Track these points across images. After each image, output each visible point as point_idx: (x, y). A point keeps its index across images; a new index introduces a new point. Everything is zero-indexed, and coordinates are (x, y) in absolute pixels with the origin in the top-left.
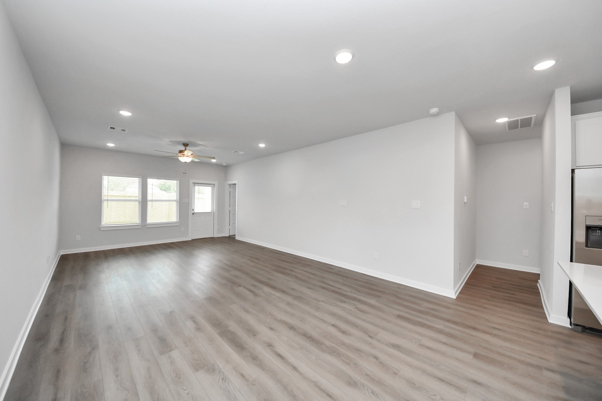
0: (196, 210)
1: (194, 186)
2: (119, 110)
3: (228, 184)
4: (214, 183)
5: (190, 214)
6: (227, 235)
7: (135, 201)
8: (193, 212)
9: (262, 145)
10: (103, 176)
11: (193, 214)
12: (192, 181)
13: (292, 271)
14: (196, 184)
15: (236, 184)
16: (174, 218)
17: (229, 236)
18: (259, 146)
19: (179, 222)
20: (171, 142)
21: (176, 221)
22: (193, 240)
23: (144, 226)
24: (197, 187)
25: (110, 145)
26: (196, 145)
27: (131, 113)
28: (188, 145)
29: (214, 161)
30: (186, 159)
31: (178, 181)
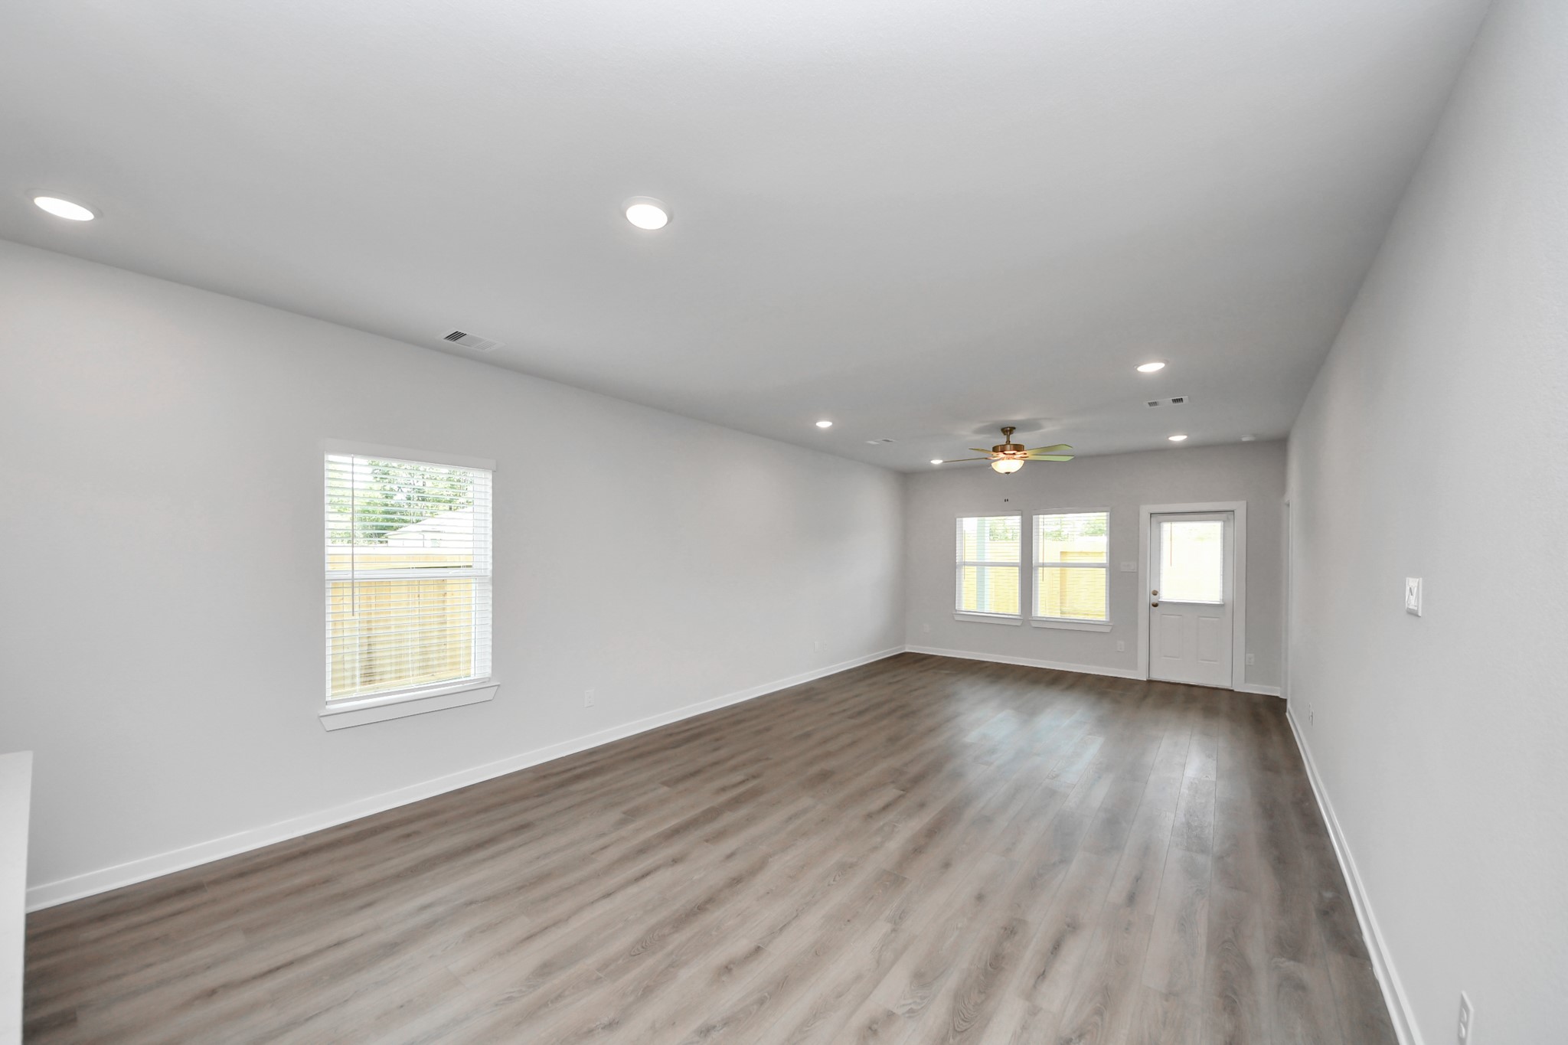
0: (1167, 595)
1: (1159, 522)
2: (811, 422)
4: (1231, 509)
5: (1145, 607)
7: (1013, 565)
8: (1154, 599)
9: (1151, 368)
10: (957, 519)
11: (1155, 605)
12: (1145, 510)
14: (1162, 517)
16: (1099, 614)
19: (1108, 622)
21: (1104, 620)
22: (1148, 681)
23: (1026, 622)
24: (1166, 527)
25: (937, 462)
26: (1030, 425)
27: (830, 421)
28: (1014, 428)
29: (1178, 438)
30: (1007, 464)
31: (1109, 513)
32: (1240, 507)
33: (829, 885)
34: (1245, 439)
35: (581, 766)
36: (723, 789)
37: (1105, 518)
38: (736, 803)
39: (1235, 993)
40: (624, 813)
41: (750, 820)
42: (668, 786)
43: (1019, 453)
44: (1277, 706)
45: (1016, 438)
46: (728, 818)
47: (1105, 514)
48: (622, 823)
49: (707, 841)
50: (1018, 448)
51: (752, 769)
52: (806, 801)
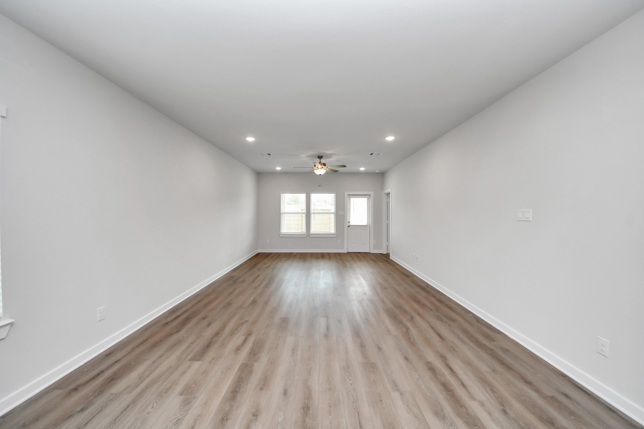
0: (352, 223)
1: (350, 198)
2: (246, 137)
3: (385, 194)
4: (370, 194)
5: (346, 227)
6: (385, 253)
7: (302, 213)
8: (348, 224)
10: (281, 194)
11: (349, 226)
12: (346, 193)
13: (412, 319)
14: (351, 196)
15: (390, 193)
16: (332, 230)
17: (386, 254)
18: (387, 140)
20: (308, 156)
21: (334, 232)
22: (348, 253)
23: (308, 236)
24: (352, 199)
25: (278, 168)
26: (329, 156)
27: (254, 138)
28: (322, 157)
29: (362, 169)
30: (320, 171)
31: (335, 194)
32: (372, 193)
33: (351, 384)
34: (377, 172)
35: (107, 369)
36: (238, 349)
37: (333, 196)
38: (254, 354)
39: (503, 361)
40: (181, 394)
41: (273, 363)
42: (198, 360)
43: (325, 167)
44: (387, 255)
45: (323, 161)
46: (259, 368)
47: (334, 194)
48: (187, 403)
49: (261, 389)
50: (325, 165)
51: (243, 330)
52: (290, 340)
